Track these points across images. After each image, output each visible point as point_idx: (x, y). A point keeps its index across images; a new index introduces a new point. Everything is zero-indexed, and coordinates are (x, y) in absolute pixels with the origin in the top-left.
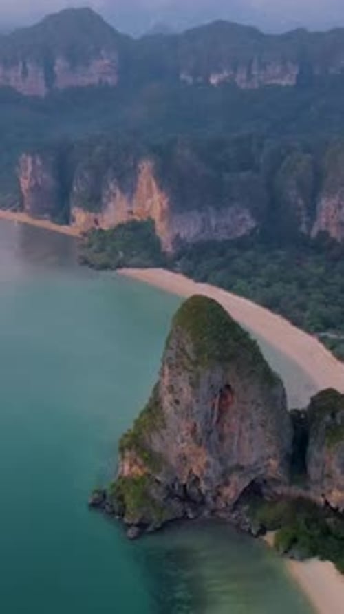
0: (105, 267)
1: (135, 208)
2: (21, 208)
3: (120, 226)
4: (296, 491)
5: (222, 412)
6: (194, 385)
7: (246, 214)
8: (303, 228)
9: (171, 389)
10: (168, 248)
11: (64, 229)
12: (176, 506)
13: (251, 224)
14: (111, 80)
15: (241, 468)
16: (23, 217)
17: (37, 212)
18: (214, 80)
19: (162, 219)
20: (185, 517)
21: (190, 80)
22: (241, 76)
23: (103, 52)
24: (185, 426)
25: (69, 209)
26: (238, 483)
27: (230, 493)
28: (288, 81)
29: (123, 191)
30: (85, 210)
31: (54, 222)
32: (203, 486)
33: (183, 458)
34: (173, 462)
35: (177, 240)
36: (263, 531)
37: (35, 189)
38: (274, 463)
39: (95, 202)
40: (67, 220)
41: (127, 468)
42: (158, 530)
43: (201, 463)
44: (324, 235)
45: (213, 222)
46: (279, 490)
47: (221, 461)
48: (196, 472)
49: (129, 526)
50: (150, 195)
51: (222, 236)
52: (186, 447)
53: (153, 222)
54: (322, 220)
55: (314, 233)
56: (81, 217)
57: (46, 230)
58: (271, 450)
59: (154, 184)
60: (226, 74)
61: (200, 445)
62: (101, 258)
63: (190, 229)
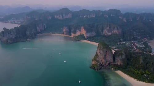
0: (78, 40)
1: (81, 33)
2: (64, 34)
3: (79, 35)
4: (114, 63)
5: (106, 54)
6: (103, 51)
7: (95, 33)
8: (101, 34)
9: (100, 52)
10: (86, 38)
11: (70, 36)
12: (101, 67)
14: (71, 17)
15: (108, 61)
16: (64, 35)
17: (66, 35)
18: (84, 17)
20: (102, 68)
21: (81, 17)
22: (88, 16)
24: (102, 56)
25: (71, 33)
26: (108, 63)
27: (107, 64)
28: (94, 17)
29: (79, 31)
31: (69, 35)
32: (104, 64)
33: (101, 60)
34: (100, 61)
35: (87, 37)
36: (111, 68)
37: (66, 31)
38: (112, 60)
39: (75, 32)
40: (71, 35)
41: (93, 63)
42: (99, 70)
43: (104, 61)
44: (104, 35)
45: (91, 34)
46: (112, 63)
47: (106, 60)
49: (96, 70)
50: (83, 31)
51: (92, 36)
52: (102, 59)
53: (84, 35)
54: (104, 33)
55: (103, 35)
56: (73, 34)
58: (112, 58)
60: (86, 16)
62: (78, 39)
63: (88, 35)
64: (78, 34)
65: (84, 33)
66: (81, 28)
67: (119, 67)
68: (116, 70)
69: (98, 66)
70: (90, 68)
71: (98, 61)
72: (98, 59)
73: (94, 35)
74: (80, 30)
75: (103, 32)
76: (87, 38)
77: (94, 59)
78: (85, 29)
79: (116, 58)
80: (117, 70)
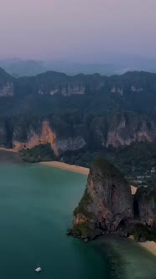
0: (34, 162)
1: (41, 140)
3: (36, 147)
4: (136, 221)
6: (104, 185)
7: (82, 140)
8: (103, 144)
9: (94, 189)
10: (57, 153)
11: (11, 150)
12: (99, 231)
13: (84, 143)
14: (11, 94)
15: (119, 214)
18: (52, 93)
19: (54, 142)
20: (102, 234)
21: (42, 93)
22: (64, 92)
23: (8, 83)
24: (101, 200)
25: (12, 142)
26: (118, 219)
27: (116, 224)
28: (82, 92)
29: (37, 133)
30: (20, 142)
31: (5, 147)
32: (107, 222)
33: (100, 212)
34: (97, 214)
35: (60, 150)
36: (128, 235)
38: (130, 211)
39: (24, 138)
40: (11, 146)
41: (77, 221)
42: (94, 239)
43: (106, 213)
44: (110, 146)
45: (71, 143)
46: (130, 222)
47: (113, 212)
48: (104, 217)
49: (84, 238)
50: (48, 134)
51: (74, 148)
53: (50, 144)
54: (110, 140)
55: (107, 145)
56: (18, 145)
57: (4, 151)
58: (129, 206)
59: (49, 130)
60: (56, 91)
61: (106, 207)
62: (32, 158)
63: (64, 146)
64: (33, 142)
65: (51, 141)
66: (41, 126)
67: (149, 233)
68: (142, 239)
69: (92, 227)
70: (70, 234)
71: (89, 215)
72: (89, 209)
73: (81, 147)
74: (39, 132)
75: (106, 137)
76: (61, 156)
77: (81, 210)
78: (53, 126)
79: (142, 207)
80: (144, 241)
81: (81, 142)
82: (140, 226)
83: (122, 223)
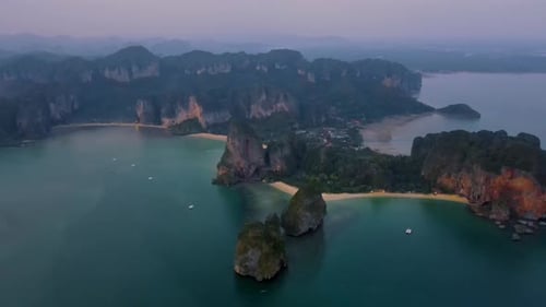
0: (183, 135)
1: (189, 114)
2: (139, 122)
3: (185, 121)
4: (268, 169)
6: (239, 140)
7: (228, 113)
8: (247, 116)
9: (232, 144)
10: (204, 125)
11: (160, 126)
12: (238, 178)
13: (230, 116)
14: (157, 74)
15: (253, 164)
16: (141, 125)
17: (147, 122)
18: (199, 72)
19: (201, 116)
20: (240, 180)
21: (189, 73)
22: (210, 70)
24: (238, 153)
25: (161, 119)
26: (253, 168)
27: (251, 171)
28: (228, 71)
29: (184, 108)
30: (168, 118)
31: (155, 124)
32: (244, 170)
33: (239, 163)
34: (235, 164)
35: (207, 123)
36: (262, 180)
37: (145, 113)
38: (262, 160)
39: (172, 114)
40: (160, 123)
41: (220, 172)
42: (235, 184)
43: (243, 163)
44: (254, 117)
45: (217, 116)
46: (263, 169)
47: (248, 162)
48: (242, 166)
50: (195, 108)
51: (221, 121)
52: (239, 159)
53: (196, 119)
54: (253, 112)
55: (251, 117)
56: (166, 121)
58: (261, 157)
59: (196, 105)
60: (203, 69)
61: (242, 158)
62: (181, 132)
63: (211, 119)
64: (181, 117)
65: (198, 115)
66: (188, 101)
67: (278, 176)
68: (272, 181)
69: (232, 175)
70: (215, 182)
71: (229, 166)
72: (230, 162)
73: (227, 119)
74: (186, 107)
75: (249, 110)
76: (208, 128)
77: (223, 164)
78: (200, 102)
79: (271, 156)
80: (274, 182)
81: (226, 116)
82: (271, 172)
83: (257, 171)
